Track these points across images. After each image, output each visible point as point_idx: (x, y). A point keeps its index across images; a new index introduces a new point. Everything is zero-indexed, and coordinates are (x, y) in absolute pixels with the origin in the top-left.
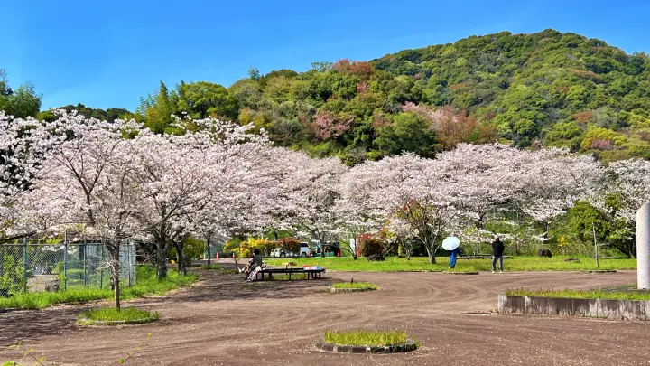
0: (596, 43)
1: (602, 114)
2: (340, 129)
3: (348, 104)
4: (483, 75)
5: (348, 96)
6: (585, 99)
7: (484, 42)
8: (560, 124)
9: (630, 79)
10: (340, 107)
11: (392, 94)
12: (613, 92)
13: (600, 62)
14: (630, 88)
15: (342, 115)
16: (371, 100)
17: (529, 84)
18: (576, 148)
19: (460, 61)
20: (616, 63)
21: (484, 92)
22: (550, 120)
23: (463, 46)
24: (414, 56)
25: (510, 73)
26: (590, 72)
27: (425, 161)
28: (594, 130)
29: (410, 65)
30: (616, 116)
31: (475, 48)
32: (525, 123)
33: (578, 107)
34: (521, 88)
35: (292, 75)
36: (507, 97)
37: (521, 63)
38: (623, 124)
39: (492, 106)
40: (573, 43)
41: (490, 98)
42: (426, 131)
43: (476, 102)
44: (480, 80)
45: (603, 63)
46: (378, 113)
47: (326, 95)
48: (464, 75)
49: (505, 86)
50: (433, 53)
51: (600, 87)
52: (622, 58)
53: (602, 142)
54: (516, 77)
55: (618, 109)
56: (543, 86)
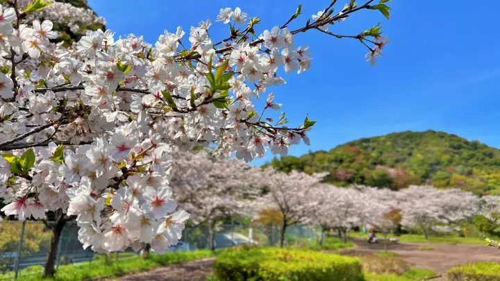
0: (453, 136)
1: (459, 168)
2: (349, 176)
3: (352, 165)
4: (400, 149)
5: (351, 162)
6: (450, 162)
7: (399, 135)
8: (439, 173)
9: (471, 152)
10: (348, 167)
11: (370, 161)
12: (463, 158)
13: (456, 144)
14: (472, 156)
15: (349, 170)
16: (361, 164)
17: (423, 154)
18: (448, 185)
19: (389, 143)
20: (463, 145)
21: (401, 157)
22: (434, 171)
23: (390, 136)
24: (367, 140)
25: (412, 148)
26: (451, 149)
27: (394, 193)
28: (456, 176)
29: (365, 144)
30: (467, 169)
31: (395, 138)
32: (422, 171)
33: (447, 165)
34: (419, 156)
35: (325, 152)
36: (412, 159)
37: (418, 144)
38: (470, 174)
39: (405, 164)
40: (442, 136)
41: (404, 160)
42: (388, 178)
43: (397, 161)
44: (398, 151)
45: (457, 145)
46: (365, 169)
47: (341, 161)
48: (390, 149)
49: (410, 154)
50: (375, 140)
51: (457, 156)
52: (466, 143)
53: (461, 182)
54: (415, 150)
55: (467, 166)
56: (429, 155)
